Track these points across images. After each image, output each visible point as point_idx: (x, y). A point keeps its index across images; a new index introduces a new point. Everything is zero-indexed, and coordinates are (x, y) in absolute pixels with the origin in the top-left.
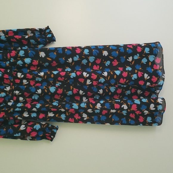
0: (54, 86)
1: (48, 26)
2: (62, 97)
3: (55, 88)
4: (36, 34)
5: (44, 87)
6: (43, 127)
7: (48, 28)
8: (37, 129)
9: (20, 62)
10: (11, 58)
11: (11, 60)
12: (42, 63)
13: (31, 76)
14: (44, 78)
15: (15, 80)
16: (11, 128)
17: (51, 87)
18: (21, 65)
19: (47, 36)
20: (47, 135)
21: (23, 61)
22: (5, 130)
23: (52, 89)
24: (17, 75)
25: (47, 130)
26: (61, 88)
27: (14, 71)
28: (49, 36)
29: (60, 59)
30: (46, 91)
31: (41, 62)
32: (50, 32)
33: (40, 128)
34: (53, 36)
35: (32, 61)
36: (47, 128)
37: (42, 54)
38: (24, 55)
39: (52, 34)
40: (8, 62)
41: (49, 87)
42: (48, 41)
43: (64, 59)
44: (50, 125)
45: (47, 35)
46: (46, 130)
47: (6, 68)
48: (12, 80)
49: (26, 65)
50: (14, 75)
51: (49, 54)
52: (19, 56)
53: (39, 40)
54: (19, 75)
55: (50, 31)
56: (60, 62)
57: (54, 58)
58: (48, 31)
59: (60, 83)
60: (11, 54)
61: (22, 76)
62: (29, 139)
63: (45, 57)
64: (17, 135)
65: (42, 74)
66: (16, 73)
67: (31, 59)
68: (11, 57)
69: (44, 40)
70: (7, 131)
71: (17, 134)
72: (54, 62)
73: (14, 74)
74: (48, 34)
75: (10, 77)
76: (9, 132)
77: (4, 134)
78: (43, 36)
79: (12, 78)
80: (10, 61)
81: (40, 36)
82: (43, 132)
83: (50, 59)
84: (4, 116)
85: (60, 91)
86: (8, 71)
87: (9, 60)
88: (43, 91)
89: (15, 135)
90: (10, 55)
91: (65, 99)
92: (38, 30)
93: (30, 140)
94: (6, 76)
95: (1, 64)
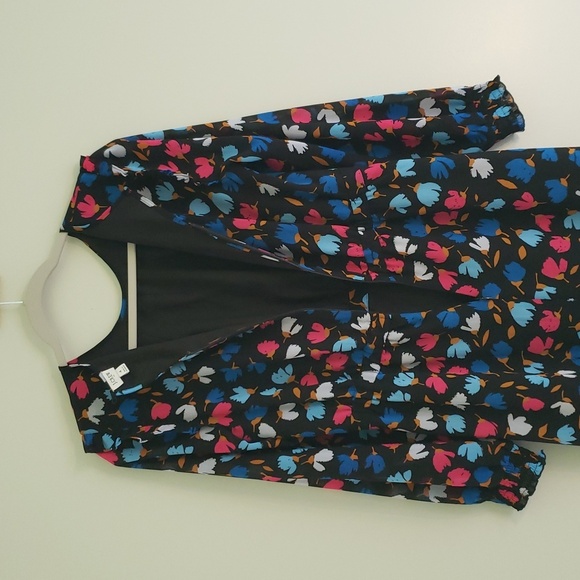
0: (529, 298)
1: (498, 78)
2: (559, 346)
3: (533, 308)
4: (452, 110)
5: (491, 305)
6: (493, 452)
7: (496, 83)
8: (472, 458)
9: (400, 202)
10: (369, 187)
11: (368, 194)
12: (481, 201)
13: (445, 252)
14: (491, 261)
15: (387, 262)
16: (375, 453)
17: (517, 302)
18: (405, 212)
19: (495, 115)
20: (506, 482)
21: (412, 196)
22: (356, 457)
23: (522, 312)
24: (391, 243)
25: (506, 465)
26: (553, 310)
27: (381, 232)
28: (502, 112)
29: (549, 183)
30: (498, 318)
31: (477, 197)
32: (506, 99)
33: (481, 454)
34: (515, 112)
35: (443, 195)
36: (507, 458)
37: (481, 167)
38: (413, 173)
39: (513, 105)
40: (359, 201)
41: (510, 304)
42: (497, 132)
43: (564, 182)
44: (516, 447)
45: (494, 110)
46: (502, 463)
47: (352, 222)
48: (376, 262)
49: (422, 211)
50: (383, 244)
51: (508, 166)
52: (396, 176)
53: (467, 131)
54: (401, 244)
55: (506, 93)
56: (550, 194)
57: (526, 181)
58: (495, 95)
59: (552, 290)
60: (366, 171)
61: (413, 249)
62: (437, 498)
63: (491, 176)
64: (398, 478)
65: (482, 244)
66: (387, 236)
67: (438, 188)
68: (368, 182)
69: (484, 128)
70: (361, 461)
71: (398, 474)
72: (526, 196)
73: (381, 240)
74: (497, 108)
75: (369, 252)
76: (371, 468)
77: (354, 475)
78: (480, 114)
79: (376, 255)
80: (364, 198)
81: (468, 116)
82: (491, 473)
83: (510, 185)
84: (348, 418)
85: (552, 321)
86: (361, 231)
87: (362, 194)
88: (486, 318)
89: (390, 479)
90: (365, 176)
91: (569, 356)
92: (463, 93)
93: (442, 500)
94: (355, 250)
95: (335, 211)
